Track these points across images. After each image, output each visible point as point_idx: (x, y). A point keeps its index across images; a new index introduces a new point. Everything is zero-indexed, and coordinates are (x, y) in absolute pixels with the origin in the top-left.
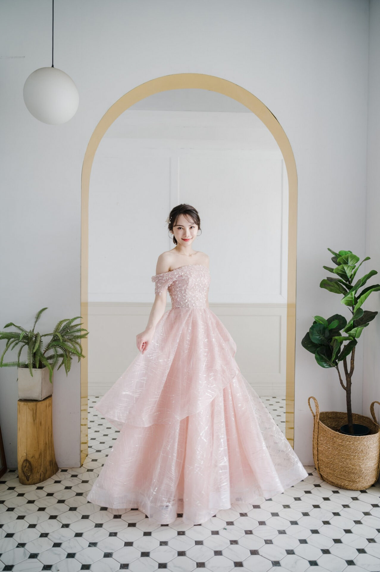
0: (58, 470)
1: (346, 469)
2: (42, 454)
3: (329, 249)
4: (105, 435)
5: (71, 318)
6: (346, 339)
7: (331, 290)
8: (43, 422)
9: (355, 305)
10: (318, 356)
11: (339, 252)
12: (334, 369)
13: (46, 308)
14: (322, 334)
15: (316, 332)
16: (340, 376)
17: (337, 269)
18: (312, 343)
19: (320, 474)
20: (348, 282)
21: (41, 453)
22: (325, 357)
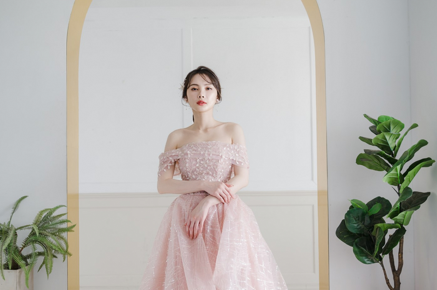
3: (366, 116)
5: (52, 207)
6: (391, 227)
7: (370, 167)
9: (401, 184)
10: (357, 249)
11: (379, 119)
12: (378, 265)
13: (26, 197)
14: (361, 223)
15: (354, 219)
16: (385, 274)
17: (376, 138)
18: (348, 232)
20: (391, 155)
22: (366, 250)
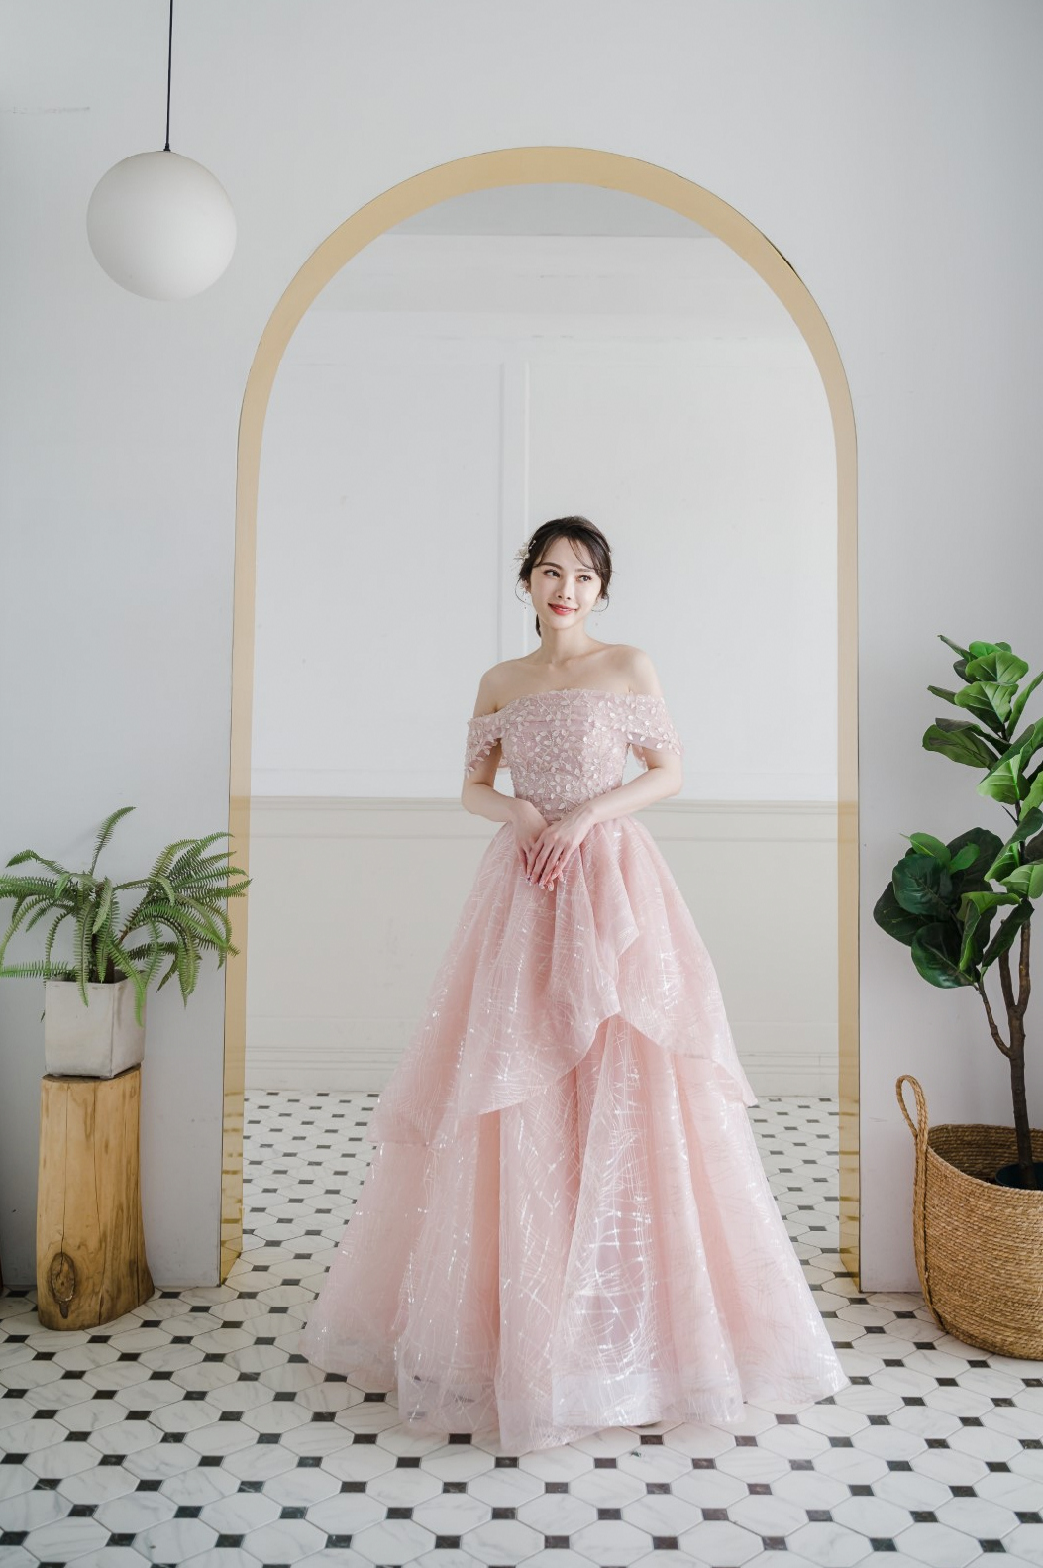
0: (153, 1292)
1: (1007, 1292)
2: (108, 1239)
3: (943, 638)
4: (292, 1201)
5: (200, 836)
6: (1003, 900)
7: (957, 758)
8: (113, 1143)
9: (1023, 800)
10: (920, 953)
11: (971, 647)
12: (969, 991)
14: (932, 888)
15: (914, 881)
16: (989, 1013)
17: (964, 694)
18: (901, 912)
19: (935, 1311)
20: (1000, 734)
21: (105, 1235)
22: (944, 955)
